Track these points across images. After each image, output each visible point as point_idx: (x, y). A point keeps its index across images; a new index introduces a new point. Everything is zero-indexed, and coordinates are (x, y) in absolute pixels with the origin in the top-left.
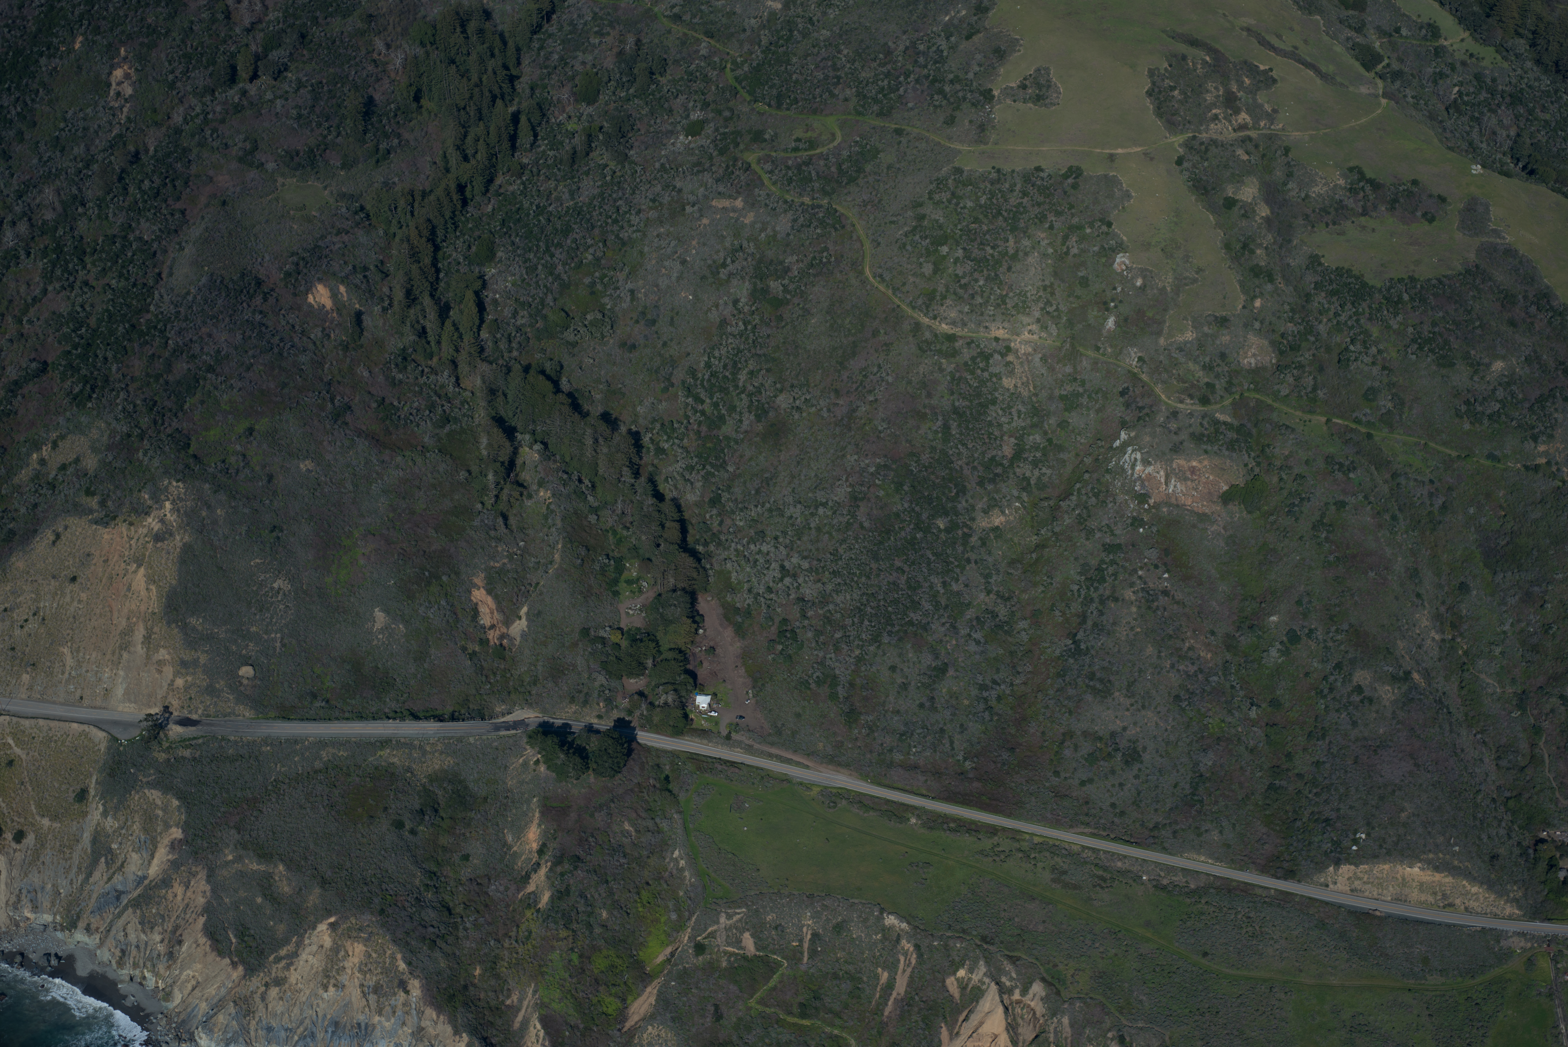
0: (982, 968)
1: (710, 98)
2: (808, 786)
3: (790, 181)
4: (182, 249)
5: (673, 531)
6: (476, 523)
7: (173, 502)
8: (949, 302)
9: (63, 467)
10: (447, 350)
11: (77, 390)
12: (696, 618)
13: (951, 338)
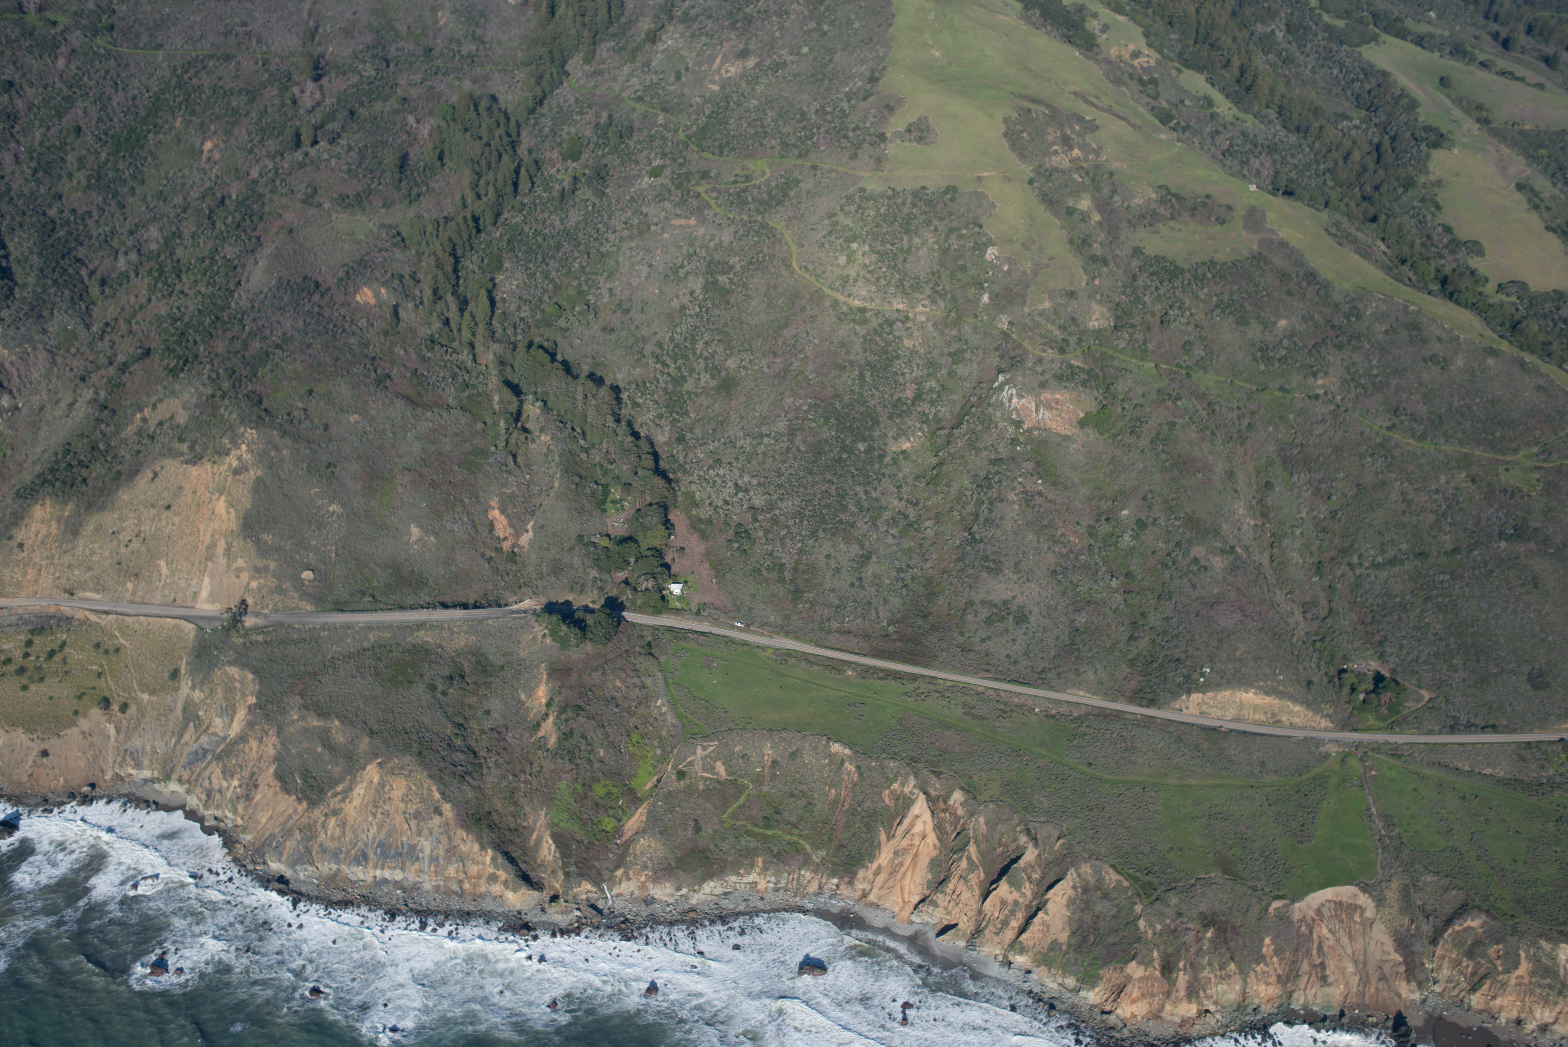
0: (912, 781)
1: (667, 151)
2: (763, 648)
3: (732, 203)
4: (257, 262)
5: (649, 462)
6: (491, 460)
7: (248, 445)
8: (859, 284)
9: (161, 424)
10: (466, 335)
11: (172, 365)
12: (668, 524)
13: (863, 310)
